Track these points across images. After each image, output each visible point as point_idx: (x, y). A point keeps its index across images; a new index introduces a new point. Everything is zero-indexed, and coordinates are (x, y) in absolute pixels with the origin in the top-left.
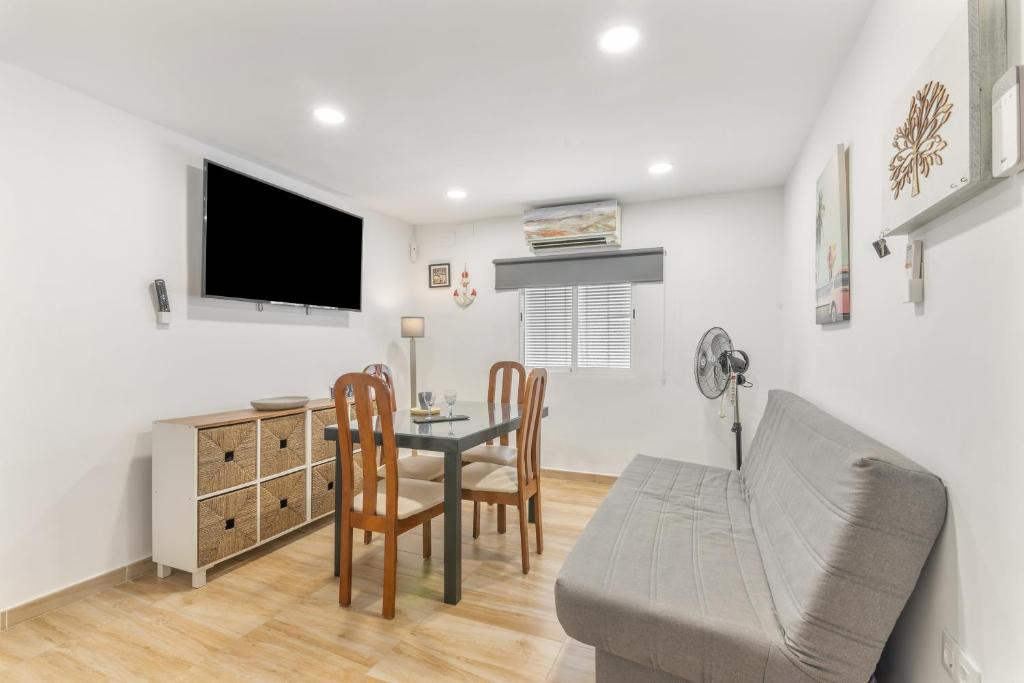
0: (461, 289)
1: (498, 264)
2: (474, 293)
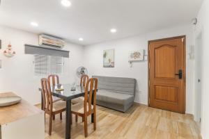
0: (7, 51)
1: (26, 45)
2: (14, 53)
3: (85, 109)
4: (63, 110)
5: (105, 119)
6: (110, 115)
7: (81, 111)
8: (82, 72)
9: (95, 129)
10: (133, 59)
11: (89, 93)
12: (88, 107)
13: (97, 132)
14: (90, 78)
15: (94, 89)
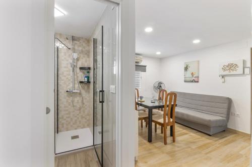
3: (165, 120)
4: (144, 118)
5: (186, 136)
6: (192, 134)
7: (161, 121)
8: (159, 87)
9: (174, 141)
10: (227, 73)
11: (168, 106)
12: (167, 119)
13: (176, 144)
14: (168, 92)
15: (172, 103)
